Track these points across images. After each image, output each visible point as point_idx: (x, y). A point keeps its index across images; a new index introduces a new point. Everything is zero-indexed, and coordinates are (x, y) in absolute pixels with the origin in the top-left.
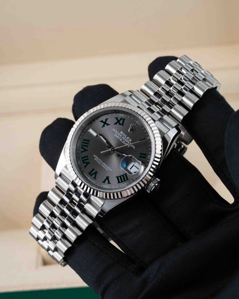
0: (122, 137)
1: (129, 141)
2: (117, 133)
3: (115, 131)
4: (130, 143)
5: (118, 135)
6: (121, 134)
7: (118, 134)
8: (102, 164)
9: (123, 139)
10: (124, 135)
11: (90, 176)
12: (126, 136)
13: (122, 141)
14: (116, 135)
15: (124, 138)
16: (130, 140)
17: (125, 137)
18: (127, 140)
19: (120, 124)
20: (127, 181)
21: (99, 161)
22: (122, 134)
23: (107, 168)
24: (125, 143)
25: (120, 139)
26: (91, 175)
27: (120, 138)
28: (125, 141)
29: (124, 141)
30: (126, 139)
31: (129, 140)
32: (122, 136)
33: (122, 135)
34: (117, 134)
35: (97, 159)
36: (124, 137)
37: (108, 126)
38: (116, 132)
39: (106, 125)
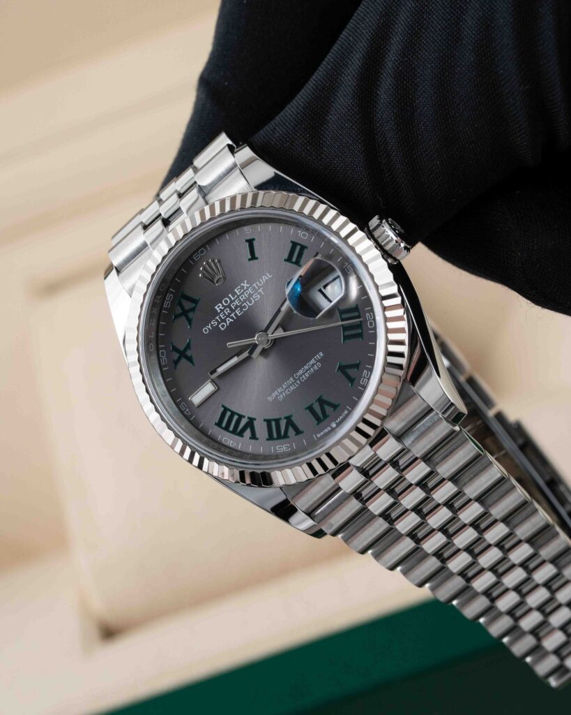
0: (231, 309)
1: (248, 288)
2: (217, 320)
3: (212, 325)
4: (254, 288)
5: (224, 321)
6: (222, 310)
7: (220, 318)
8: (299, 379)
9: (237, 307)
10: (226, 302)
11: (327, 419)
12: (230, 295)
13: (241, 310)
14: (223, 326)
15: (237, 302)
16: (245, 285)
17: (234, 301)
18: (243, 293)
19: (193, 310)
20: (360, 310)
21: (289, 387)
22: (223, 306)
23: (313, 365)
24: (251, 302)
25: (236, 315)
26: (325, 416)
27: (233, 315)
28: (245, 301)
29: (243, 303)
30: (238, 297)
31: (243, 287)
32: (229, 306)
33: (225, 307)
34: (219, 323)
35: (281, 393)
36: (232, 302)
37: (192, 347)
38: (214, 323)
39: (189, 353)
